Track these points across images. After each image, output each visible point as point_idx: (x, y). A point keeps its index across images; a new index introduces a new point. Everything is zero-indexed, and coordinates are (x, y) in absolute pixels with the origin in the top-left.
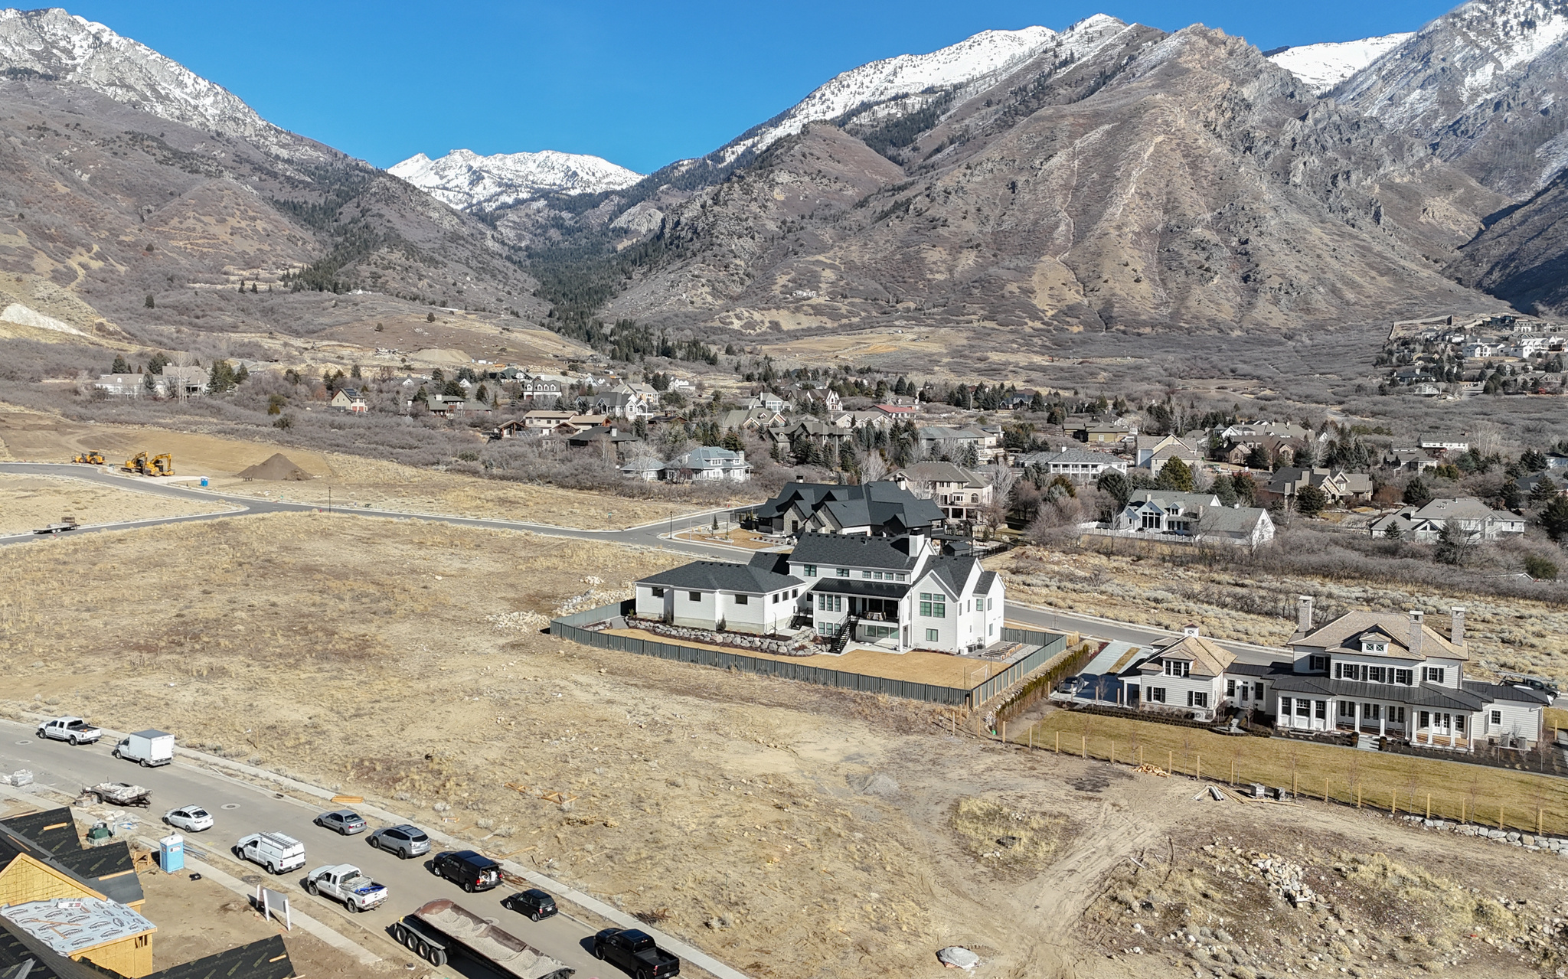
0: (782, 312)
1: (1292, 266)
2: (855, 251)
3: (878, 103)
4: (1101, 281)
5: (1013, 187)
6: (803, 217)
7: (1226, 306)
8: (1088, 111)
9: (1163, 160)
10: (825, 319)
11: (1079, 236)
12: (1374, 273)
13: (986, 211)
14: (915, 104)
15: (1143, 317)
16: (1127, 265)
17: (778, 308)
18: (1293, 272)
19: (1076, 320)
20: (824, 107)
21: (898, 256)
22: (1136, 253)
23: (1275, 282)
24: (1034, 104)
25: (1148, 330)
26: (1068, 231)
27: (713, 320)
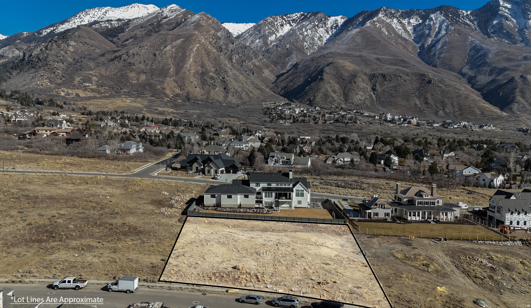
0: (80, 90)
1: (236, 86)
2: (103, 71)
3: (102, 22)
4: (185, 87)
5: (155, 55)
6: (81, 58)
7: (221, 96)
8: (176, 34)
9: (200, 52)
10: (96, 94)
11: (177, 72)
12: (256, 89)
13: (147, 62)
14: (115, 24)
15: (199, 98)
16: (192, 82)
17: (78, 89)
18: (237, 88)
19: (179, 98)
20: (81, 20)
21: (119, 74)
22: (194, 79)
23: (232, 90)
24: (157, 29)
25: (200, 102)
26: (174, 70)
27: (53, 92)
